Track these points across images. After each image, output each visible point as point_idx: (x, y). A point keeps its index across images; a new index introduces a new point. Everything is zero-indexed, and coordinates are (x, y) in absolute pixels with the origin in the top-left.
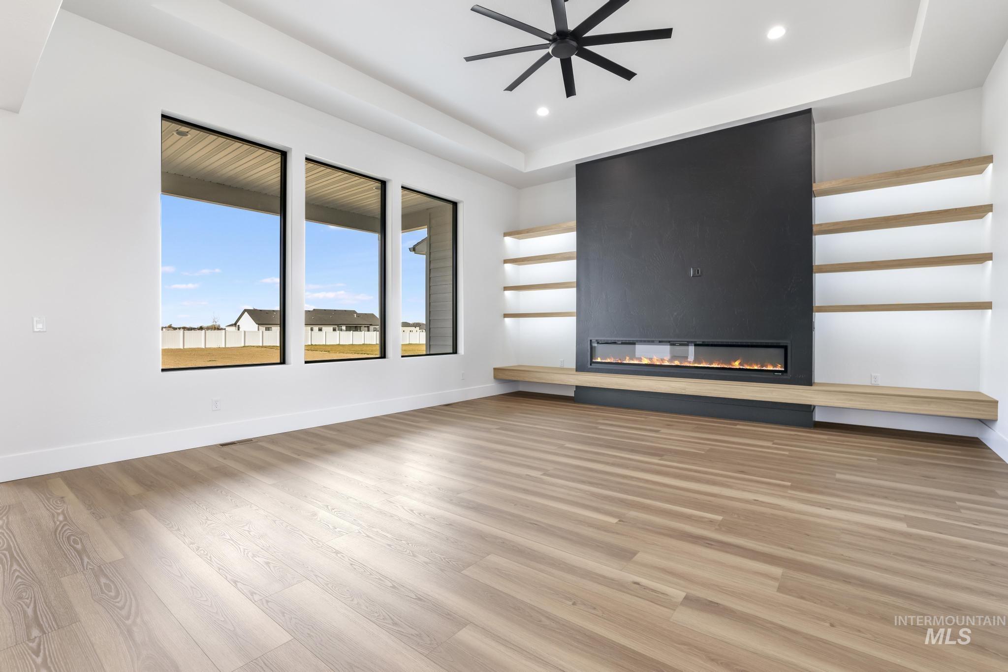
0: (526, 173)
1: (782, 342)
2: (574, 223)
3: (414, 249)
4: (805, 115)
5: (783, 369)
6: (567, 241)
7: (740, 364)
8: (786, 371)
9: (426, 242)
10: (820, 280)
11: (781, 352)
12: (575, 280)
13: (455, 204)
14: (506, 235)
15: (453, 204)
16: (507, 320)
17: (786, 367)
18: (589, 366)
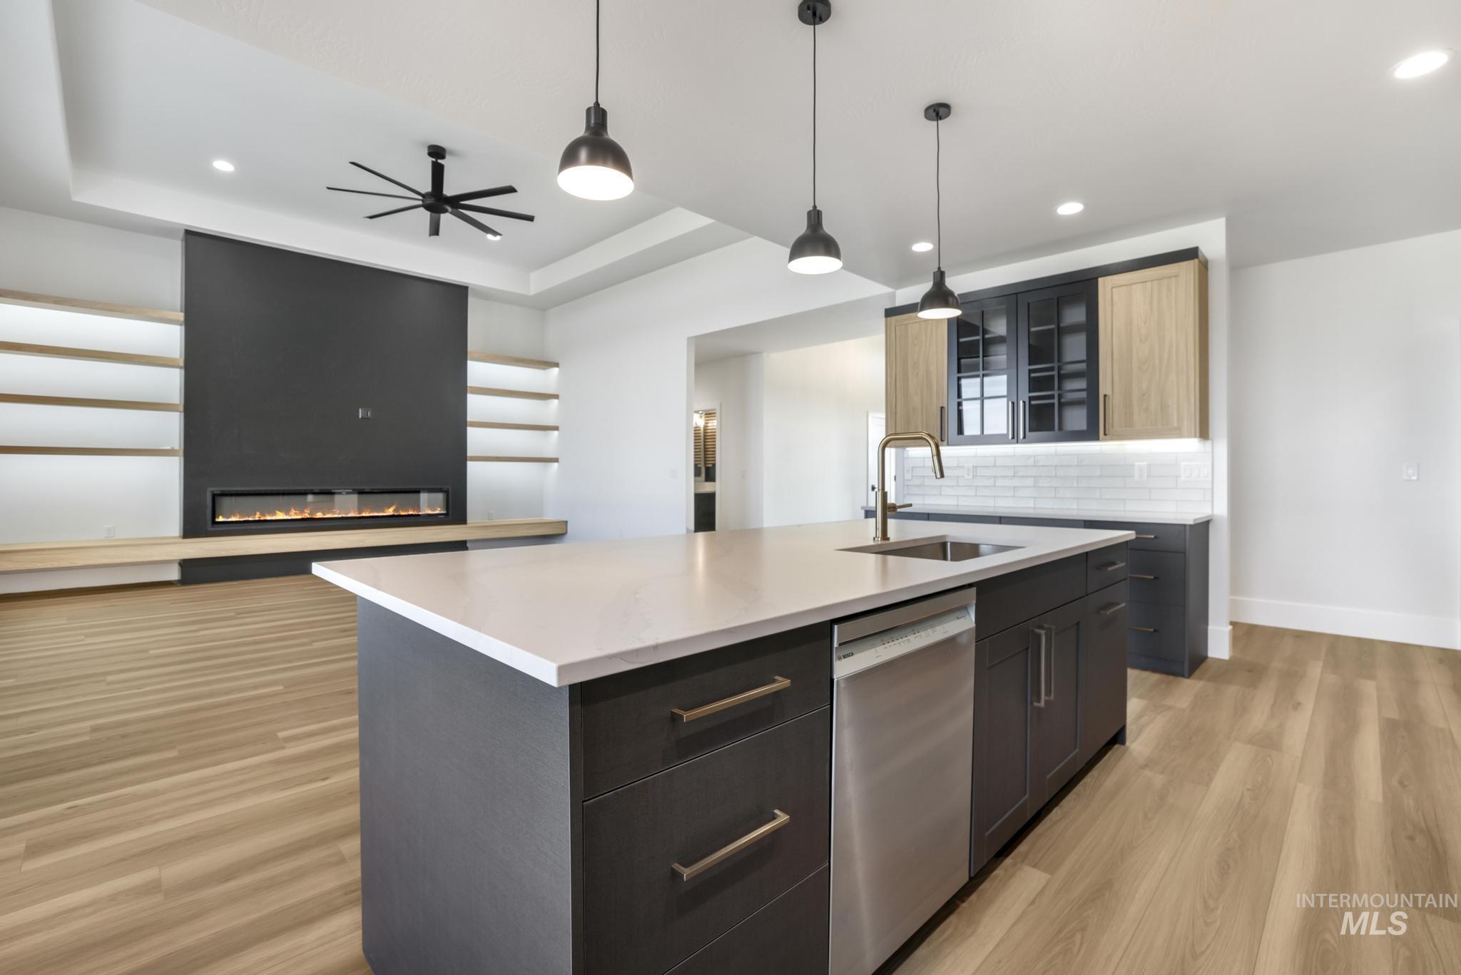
0: (73, 202)
1: (445, 487)
2: (180, 316)
5: (443, 512)
7: (394, 510)
8: (446, 513)
11: (442, 494)
17: (447, 509)
18: (210, 529)
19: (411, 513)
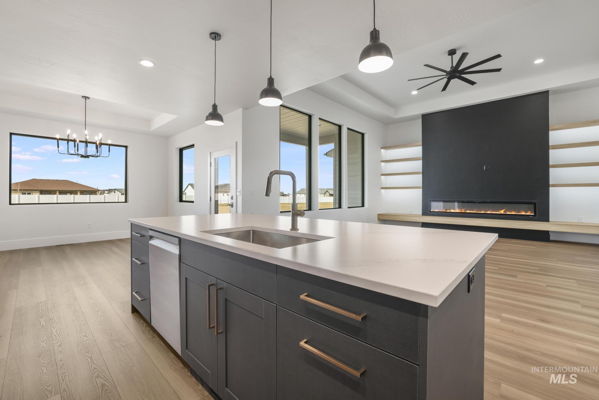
0: (395, 119)
1: (533, 201)
2: (421, 143)
3: (326, 154)
4: (545, 94)
5: (533, 214)
6: (417, 151)
7: (504, 212)
8: (535, 215)
9: (333, 151)
10: (552, 172)
11: (532, 206)
12: (422, 171)
13: (363, 135)
14: (382, 148)
15: (362, 135)
16: (382, 190)
17: (535, 213)
18: (429, 213)
19: (513, 213)
